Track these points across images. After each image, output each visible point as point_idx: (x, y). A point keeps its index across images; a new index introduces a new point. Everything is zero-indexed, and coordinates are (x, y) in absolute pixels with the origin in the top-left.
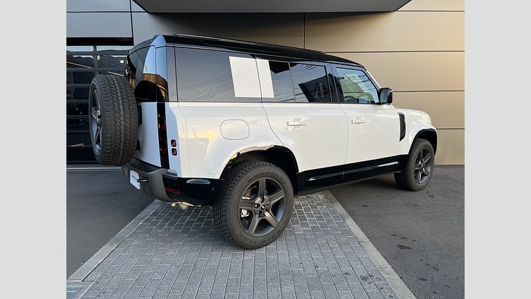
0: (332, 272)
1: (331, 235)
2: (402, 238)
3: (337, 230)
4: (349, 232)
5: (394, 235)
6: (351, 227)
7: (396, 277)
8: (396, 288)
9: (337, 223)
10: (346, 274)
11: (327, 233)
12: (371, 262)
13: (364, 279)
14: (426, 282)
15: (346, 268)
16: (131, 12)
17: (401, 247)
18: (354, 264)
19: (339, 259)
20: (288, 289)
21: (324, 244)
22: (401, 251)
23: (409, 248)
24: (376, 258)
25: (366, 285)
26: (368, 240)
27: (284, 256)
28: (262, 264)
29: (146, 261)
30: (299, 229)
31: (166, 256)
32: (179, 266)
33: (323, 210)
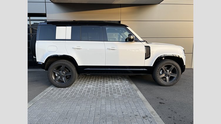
0: (130, 114)
2: (161, 99)
3: (133, 96)
4: (138, 97)
5: (158, 98)
6: (139, 95)
7: (158, 116)
8: (158, 122)
9: (133, 93)
10: (136, 115)
11: (129, 97)
12: (147, 110)
13: (144, 117)
14: (171, 118)
15: (136, 113)
16: (45, 2)
17: (160, 103)
18: (140, 111)
19: (133, 109)
21: (127, 102)
22: (160, 104)
23: (164, 103)
24: (150, 108)
25: (145, 121)
26: (146, 100)
27: (108, 108)
28: (98, 111)
29: (45, 111)
30: (116, 96)
31: (54, 108)
32: (60, 113)
33: (128, 87)
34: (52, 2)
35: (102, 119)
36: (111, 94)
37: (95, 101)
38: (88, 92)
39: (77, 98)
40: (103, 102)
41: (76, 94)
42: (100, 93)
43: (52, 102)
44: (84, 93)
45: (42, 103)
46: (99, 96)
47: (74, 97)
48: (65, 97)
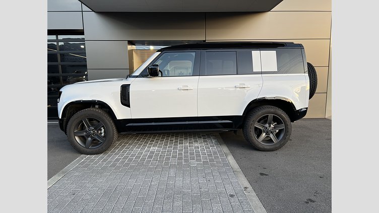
0: (211, 191)
1: (215, 167)
2: (264, 168)
3: (220, 163)
4: (228, 165)
6: (230, 161)
7: (254, 194)
8: (252, 202)
9: (221, 159)
10: (220, 193)
11: (213, 165)
12: (239, 184)
13: (232, 196)
15: (220, 189)
16: (82, 11)
17: (262, 174)
18: (227, 186)
19: (217, 183)
20: (178, 203)
21: (209, 173)
22: (261, 177)
23: (267, 175)
24: (243, 182)
25: (232, 200)
26: (240, 170)
27: (179, 182)
28: (163, 187)
29: (81, 186)
30: (194, 163)
31: (96, 183)
32: (104, 190)
33: (214, 150)
34: (93, 11)
35: (168, 198)
36: (186, 161)
37: (159, 171)
38: (150, 157)
39: (132, 167)
40: (172, 172)
41: (130, 160)
42: (168, 159)
43: (92, 173)
44: (143, 159)
45: (77, 174)
46: (167, 164)
47: (127, 164)
48: (114, 165)
